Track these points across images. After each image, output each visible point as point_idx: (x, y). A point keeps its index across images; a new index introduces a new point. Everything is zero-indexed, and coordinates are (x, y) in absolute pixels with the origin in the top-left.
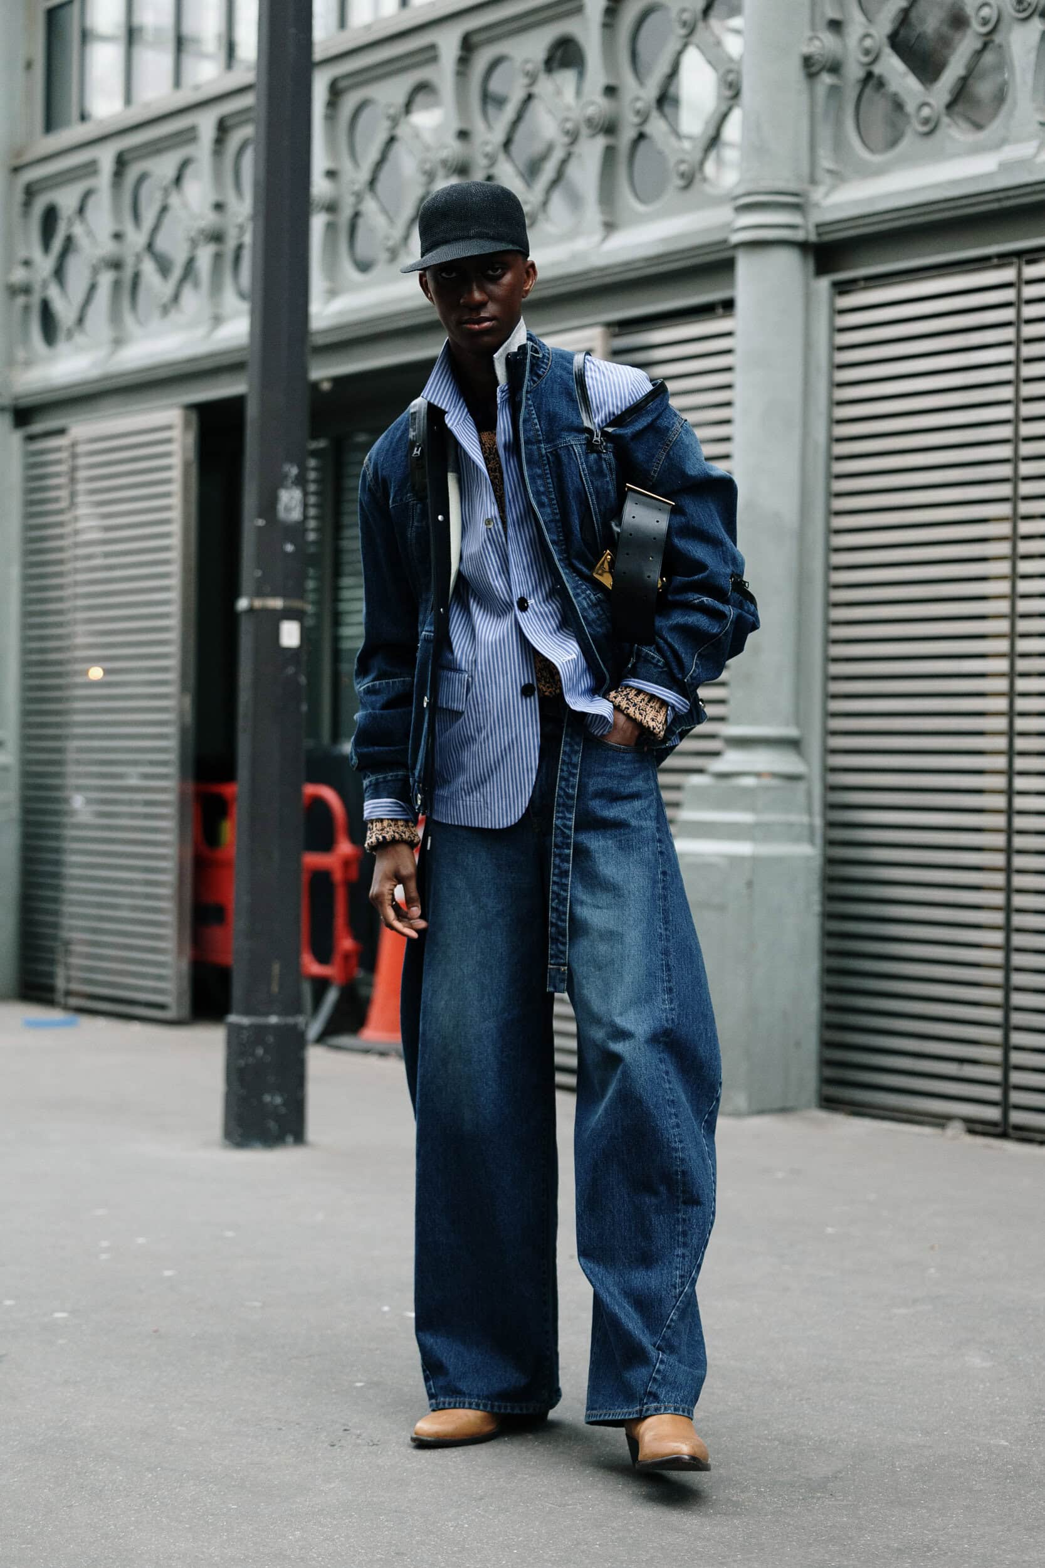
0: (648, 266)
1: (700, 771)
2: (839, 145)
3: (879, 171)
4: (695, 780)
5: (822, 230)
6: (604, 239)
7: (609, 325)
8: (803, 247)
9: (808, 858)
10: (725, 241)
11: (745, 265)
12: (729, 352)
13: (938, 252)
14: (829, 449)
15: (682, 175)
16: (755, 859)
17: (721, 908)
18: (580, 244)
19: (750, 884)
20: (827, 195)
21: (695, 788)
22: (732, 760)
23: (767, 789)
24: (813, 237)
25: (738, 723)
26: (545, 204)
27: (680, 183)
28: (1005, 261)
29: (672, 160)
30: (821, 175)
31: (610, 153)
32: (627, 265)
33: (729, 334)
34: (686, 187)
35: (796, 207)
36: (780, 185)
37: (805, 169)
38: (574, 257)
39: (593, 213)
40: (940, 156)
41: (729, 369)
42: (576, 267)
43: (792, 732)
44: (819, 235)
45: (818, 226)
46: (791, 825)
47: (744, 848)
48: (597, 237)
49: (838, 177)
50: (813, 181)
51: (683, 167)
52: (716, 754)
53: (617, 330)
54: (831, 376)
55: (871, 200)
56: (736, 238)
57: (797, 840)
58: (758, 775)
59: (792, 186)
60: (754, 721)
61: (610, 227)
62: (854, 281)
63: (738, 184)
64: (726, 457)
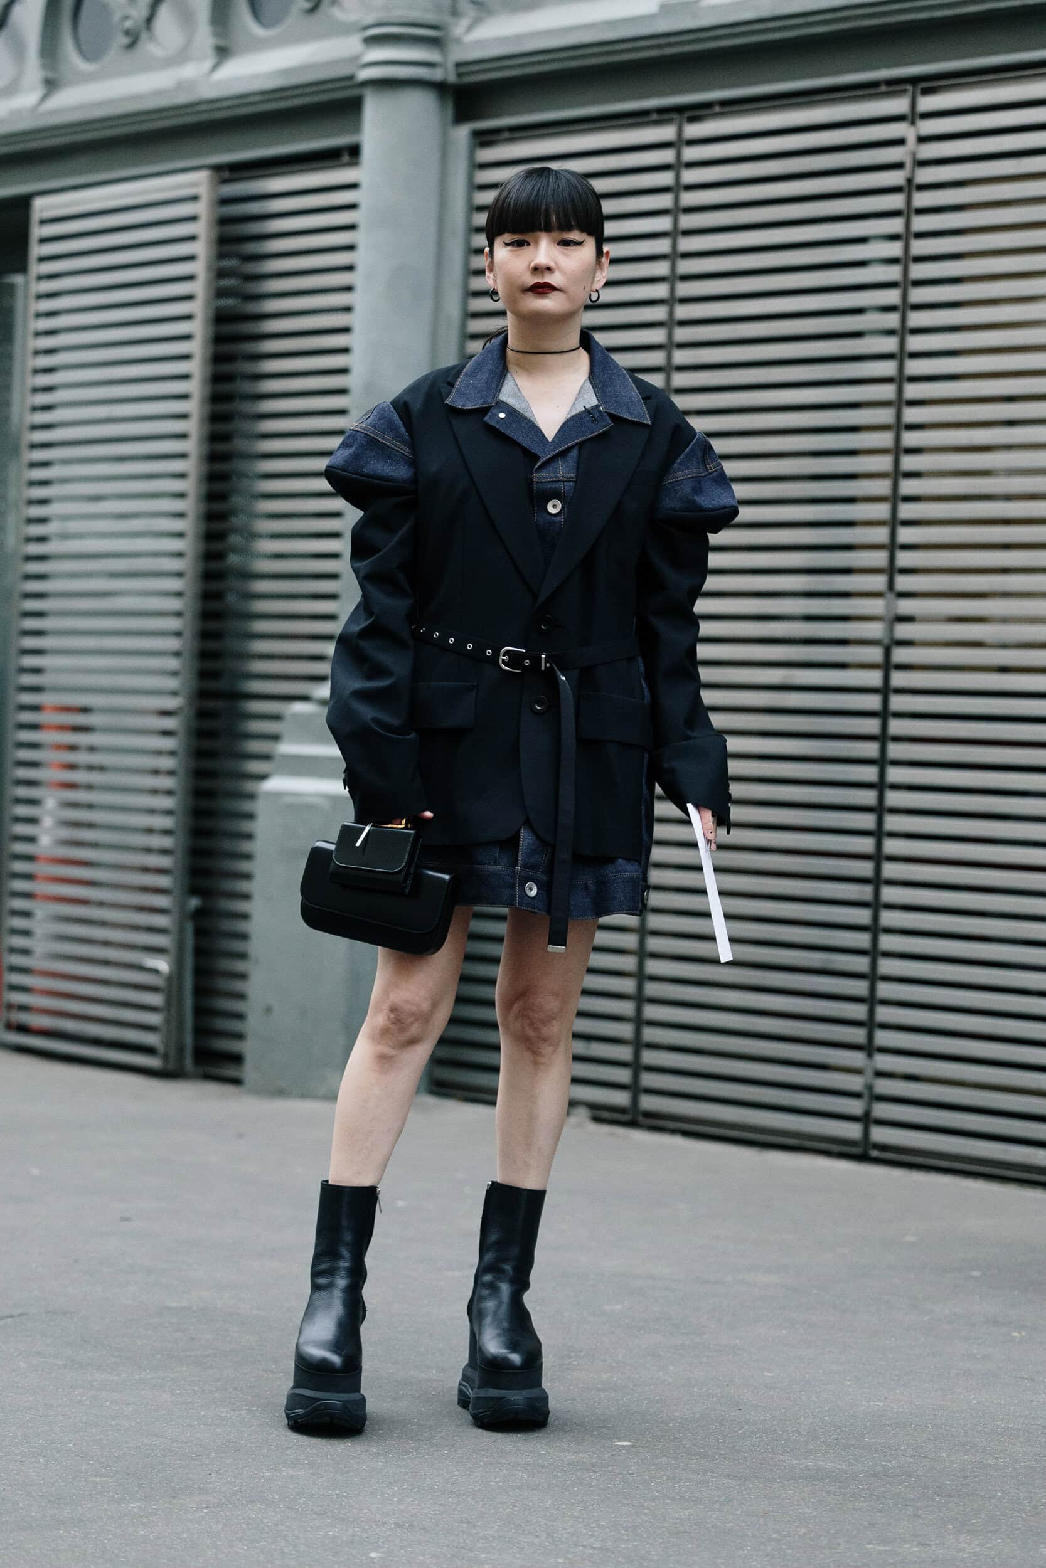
0: (270, 101)
1: (305, 698)
4: (298, 707)
5: (463, 70)
6: (216, 66)
7: (216, 168)
8: (440, 88)
10: (351, 78)
11: (373, 108)
12: (352, 207)
13: (592, 103)
14: (463, 325)
20: (470, 29)
21: (296, 716)
24: (452, 78)
26: (150, 20)
27: (305, 5)
28: (665, 118)
30: (463, 6)
32: (244, 98)
33: (354, 186)
34: (313, 10)
35: (435, 42)
36: (420, 16)
38: (181, 85)
39: (203, 34)
41: (352, 227)
44: (459, 75)
45: (458, 65)
49: (482, 10)
50: (455, 13)
53: (225, 174)
54: (468, 241)
55: (518, 38)
56: (364, 74)
59: (430, 17)
61: (222, 52)
62: (497, 131)
64: (346, 330)
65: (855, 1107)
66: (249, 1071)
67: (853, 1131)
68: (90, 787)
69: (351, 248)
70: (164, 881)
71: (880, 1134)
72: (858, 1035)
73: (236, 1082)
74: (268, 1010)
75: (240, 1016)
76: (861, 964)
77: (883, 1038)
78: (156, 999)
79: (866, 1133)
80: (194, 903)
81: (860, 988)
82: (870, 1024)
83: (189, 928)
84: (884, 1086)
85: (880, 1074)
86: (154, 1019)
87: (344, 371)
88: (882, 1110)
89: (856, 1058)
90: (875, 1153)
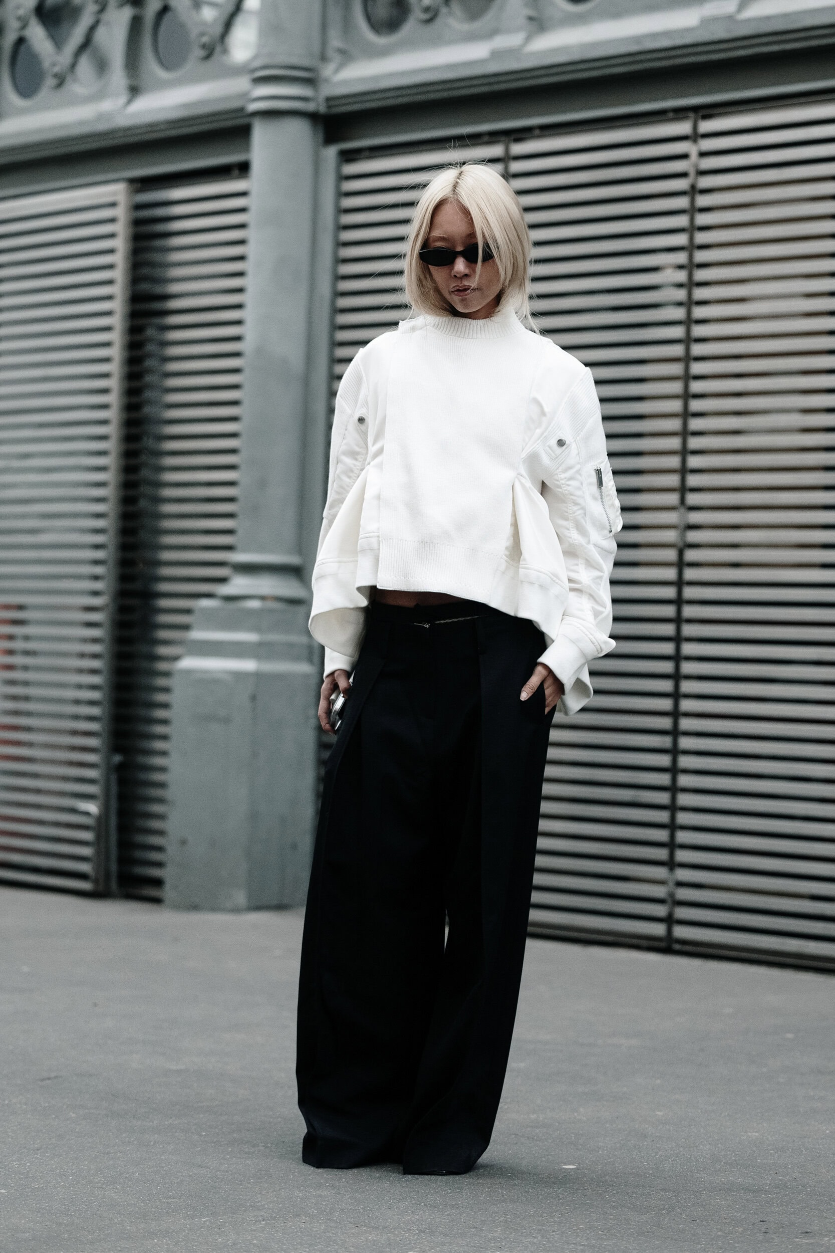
0: (174, 128)
1: (209, 596)
2: (347, 26)
3: (384, 52)
4: (205, 603)
5: (331, 103)
6: (129, 102)
7: (132, 181)
8: (313, 117)
9: (306, 676)
10: (241, 110)
11: (260, 134)
12: (243, 210)
13: (436, 127)
14: (333, 303)
15: (204, 46)
16: (258, 676)
17: (226, 721)
18: (107, 105)
19: (253, 698)
20: (337, 71)
21: (204, 610)
22: (239, 584)
23: (271, 611)
24: (322, 109)
25: (246, 550)
26: (73, 66)
27: (202, 53)
28: (494, 139)
29: (194, 33)
30: (330, 53)
31: (136, 24)
32: (151, 127)
33: (244, 194)
34: (208, 57)
35: (310, 82)
36: (295, 61)
37: (316, 47)
38: (100, 117)
39: (118, 77)
40: (437, 42)
41: (242, 226)
42: (102, 127)
43: (293, 559)
44: (329, 107)
45: (328, 99)
46: (291, 645)
47: (248, 665)
48: (122, 99)
49: (346, 56)
50: (324, 58)
51: (205, 39)
52: (223, 580)
53: (139, 185)
54: (336, 237)
55: (376, 78)
56: (253, 107)
57: (296, 659)
58: (263, 598)
59: (305, 62)
60: (261, 549)
61: (134, 91)
62: (360, 150)
63: (255, 57)
64: (239, 306)
65: (660, 911)
66: (168, 892)
67: (659, 929)
68: (26, 668)
69: (242, 242)
70: (93, 742)
71: (680, 932)
72: (662, 854)
73: (157, 901)
74: (184, 842)
75: (159, 849)
76: (663, 798)
77: (682, 856)
78: (88, 836)
79: (669, 931)
80: (117, 759)
81: (663, 816)
82: (672, 845)
83: (114, 778)
84: (684, 894)
85: (680, 884)
86: (86, 851)
87: (238, 338)
88: (682, 913)
89: (660, 872)
90: (677, 947)
